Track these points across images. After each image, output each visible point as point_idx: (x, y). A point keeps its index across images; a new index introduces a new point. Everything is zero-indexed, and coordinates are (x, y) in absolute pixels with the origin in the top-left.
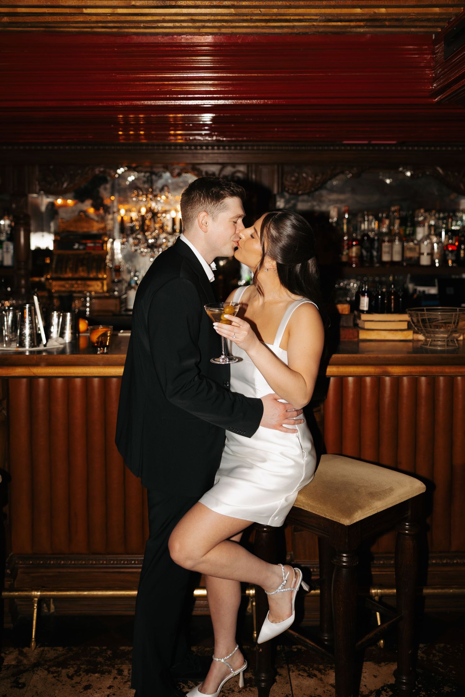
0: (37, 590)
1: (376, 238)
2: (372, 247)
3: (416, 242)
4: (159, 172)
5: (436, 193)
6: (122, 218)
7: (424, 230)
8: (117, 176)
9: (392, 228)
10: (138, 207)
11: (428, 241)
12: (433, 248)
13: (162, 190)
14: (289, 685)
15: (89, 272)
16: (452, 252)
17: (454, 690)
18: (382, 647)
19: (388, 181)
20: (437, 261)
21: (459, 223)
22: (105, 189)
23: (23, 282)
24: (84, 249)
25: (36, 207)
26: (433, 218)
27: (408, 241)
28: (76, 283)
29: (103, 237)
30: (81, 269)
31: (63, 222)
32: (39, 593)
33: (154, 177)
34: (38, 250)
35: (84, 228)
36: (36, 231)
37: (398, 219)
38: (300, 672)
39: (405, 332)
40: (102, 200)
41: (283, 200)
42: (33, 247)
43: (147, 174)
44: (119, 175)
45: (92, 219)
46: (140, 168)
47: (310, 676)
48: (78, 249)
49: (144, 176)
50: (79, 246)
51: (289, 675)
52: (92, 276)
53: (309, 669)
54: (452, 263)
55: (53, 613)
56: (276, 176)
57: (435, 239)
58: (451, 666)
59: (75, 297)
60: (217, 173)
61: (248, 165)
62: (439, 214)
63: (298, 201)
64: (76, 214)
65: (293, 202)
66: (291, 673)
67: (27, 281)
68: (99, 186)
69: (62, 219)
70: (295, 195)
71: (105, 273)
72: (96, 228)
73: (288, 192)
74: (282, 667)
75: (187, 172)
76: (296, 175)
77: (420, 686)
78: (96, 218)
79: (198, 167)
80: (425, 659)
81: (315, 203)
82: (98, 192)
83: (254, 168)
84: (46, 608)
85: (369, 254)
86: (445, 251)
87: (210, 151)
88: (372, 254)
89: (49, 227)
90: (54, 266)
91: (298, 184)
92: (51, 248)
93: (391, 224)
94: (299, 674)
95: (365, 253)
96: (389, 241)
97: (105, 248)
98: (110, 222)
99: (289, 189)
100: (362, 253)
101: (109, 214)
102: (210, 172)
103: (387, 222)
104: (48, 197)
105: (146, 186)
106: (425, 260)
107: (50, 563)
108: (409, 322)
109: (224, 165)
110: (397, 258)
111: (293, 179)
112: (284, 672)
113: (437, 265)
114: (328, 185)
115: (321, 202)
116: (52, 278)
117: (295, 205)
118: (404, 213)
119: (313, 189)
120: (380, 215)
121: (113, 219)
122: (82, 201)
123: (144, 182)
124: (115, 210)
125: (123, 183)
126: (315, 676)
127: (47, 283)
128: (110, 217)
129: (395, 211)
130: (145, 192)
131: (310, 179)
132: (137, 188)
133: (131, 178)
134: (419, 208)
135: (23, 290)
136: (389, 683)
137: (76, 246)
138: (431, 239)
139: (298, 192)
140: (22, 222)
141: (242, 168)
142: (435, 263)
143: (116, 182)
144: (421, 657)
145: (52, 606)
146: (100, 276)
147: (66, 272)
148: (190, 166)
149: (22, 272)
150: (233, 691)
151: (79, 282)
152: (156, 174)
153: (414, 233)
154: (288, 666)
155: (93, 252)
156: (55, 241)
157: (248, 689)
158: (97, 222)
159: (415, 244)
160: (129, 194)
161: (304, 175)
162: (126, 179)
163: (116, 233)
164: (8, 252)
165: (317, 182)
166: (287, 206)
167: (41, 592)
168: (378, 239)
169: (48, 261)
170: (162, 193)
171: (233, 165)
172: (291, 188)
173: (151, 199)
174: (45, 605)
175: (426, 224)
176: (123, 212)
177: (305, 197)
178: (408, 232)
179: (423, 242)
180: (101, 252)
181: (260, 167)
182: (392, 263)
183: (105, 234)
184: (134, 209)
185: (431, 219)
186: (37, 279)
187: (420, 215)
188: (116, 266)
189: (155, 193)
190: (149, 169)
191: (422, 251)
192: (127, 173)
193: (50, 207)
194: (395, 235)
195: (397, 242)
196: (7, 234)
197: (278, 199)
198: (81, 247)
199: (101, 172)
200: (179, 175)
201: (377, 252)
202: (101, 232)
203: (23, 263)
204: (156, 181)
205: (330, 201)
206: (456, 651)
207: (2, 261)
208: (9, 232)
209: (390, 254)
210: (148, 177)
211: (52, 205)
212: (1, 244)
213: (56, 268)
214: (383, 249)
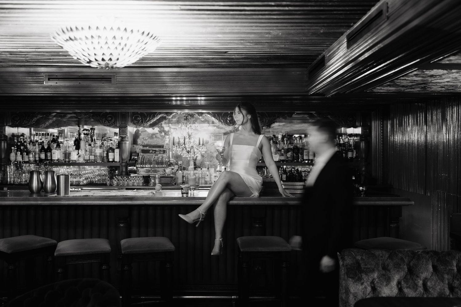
1: (301, 148)
2: (299, 153)
6: (174, 138)
22: (165, 123)
23: (124, 169)
24: (155, 153)
28: (151, 170)
33: (189, 117)
35: (155, 142)
49: (185, 116)
52: (159, 166)
59: (151, 176)
64: (151, 135)
68: (162, 122)
69: (144, 138)
82: (162, 124)
85: (297, 156)
88: (298, 156)
95: (295, 155)
96: (307, 149)
98: (167, 140)
100: (294, 155)
101: (167, 135)
104: (136, 128)
116: (139, 167)
124: (170, 133)
127: (137, 170)
128: (168, 137)
130: (185, 125)
137: (151, 152)
140: (124, 139)
146: (163, 166)
147: (146, 165)
149: (124, 164)
151: (153, 169)
152: (191, 116)
155: (160, 155)
158: (161, 139)
160: (177, 125)
163: (171, 145)
164: (117, 154)
173: (188, 128)
176: (174, 135)
182: (308, 160)
184: (180, 133)
193: (136, 132)
198: (153, 152)
201: (301, 155)
203: (124, 160)
207: (114, 159)
208: (117, 145)
209: (308, 156)
210: (187, 116)
211: (138, 131)
212: (113, 151)
213: (141, 162)
214: (304, 153)
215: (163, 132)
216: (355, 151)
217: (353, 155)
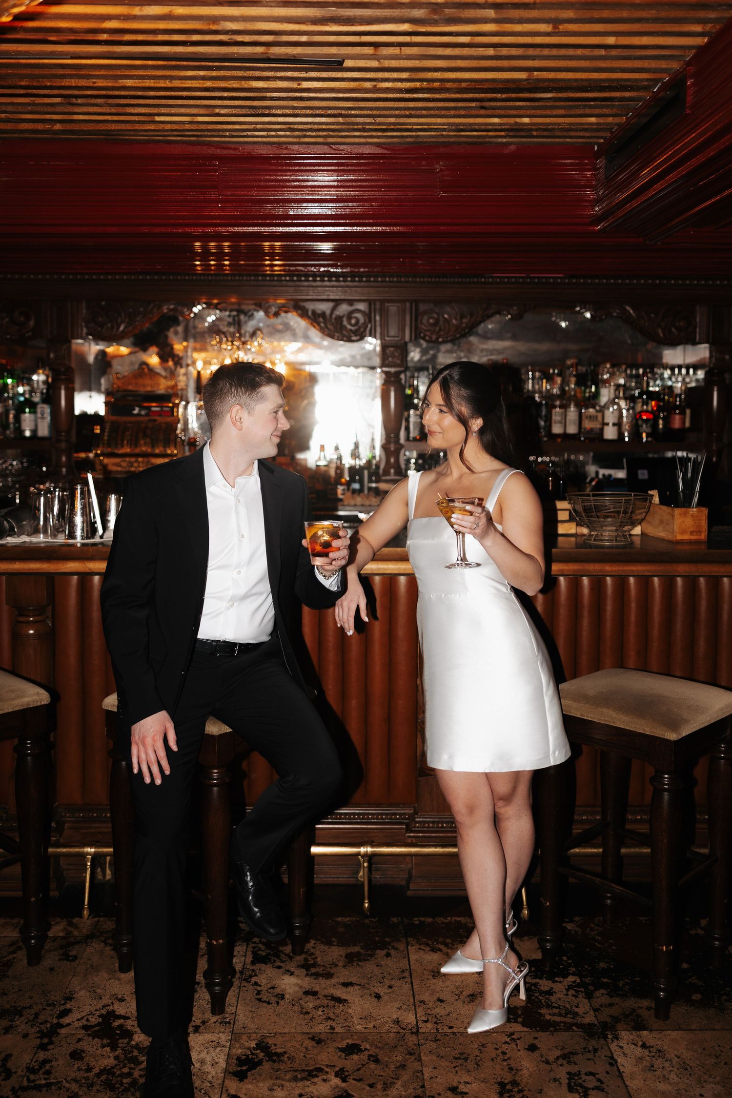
0: (91, 846)
1: (544, 402)
2: (538, 415)
3: (598, 408)
4: (249, 311)
5: (629, 341)
6: (199, 373)
7: (609, 392)
8: (192, 315)
9: (567, 388)
10: (220, 359)
11: (615, 407)
12: (621, 416)
13: (253, 335)
14: (406, 959)
15: (153, 447)
16: (646, 421)
17: (612, 966)
18: (526, 919)
19: (563, 324)
20: (626, 434)
21: (658, 382)
22: (176, 333)
23: (64, 459)
24: (147, 415)
25: (82, 358)
26: (623, 375)
27: (587, 408)
28: (137, 461)
29: (172, 400)
30: (142, 442)
31: (118, 378)
32: (93, 850)
33: (242, 317)
34: (84, 415)
35: (147, 386)
36: (82, 390)
37: (575, 376)
38: (421, 947)
39: (566, 525)
40: (172, 348)
41: (418, 350)
42: (77, 412)
43: (234, 313)
44: (195, 314)
45: (158, 374)
46: (223, 305)
47: (434, 950)
48: (138, 415)
49: (229, 316)
50: (140, 411)
51: (408, 949)
52: (157, 451)
53: (433, 943)
54: (647, 437)
55: (109, 880)
56: (408, 318)
57: (623, 404)
58: (611, 941)
60: (328, 313)
61: (370, 302)
62: (631, 371)
63: (439, 351)
64: (136, 366)
65: (431, 352)
66: (409, 947)
67: (69, 458)
68: (168, 330)
69: (117, 374)
70: (435, 343)
71: (176, 448)
72: (162, 386)
73: (424, 339)
74: (399, 941)
75: (286, 312)
76: (435, 316)
77: (570, 961)
78: (163, 373)
79: (303, 304)
80: (579, 933)
81: (462, 355)
82: (166, 337)
83: (378, 306)
84: (100, 874)
85: (534, 424)
86: (637, 420)
87: (318, 283)
88: (537, 424)
89: (100, 385)
90: (106, 438)
91: (437, 329)
92: (102, 412)
93: (565, 382)
94: (420, 949)
96: (561, 407)
97: (175, 414)
98: (182, 378)
99: (425, 336)
101: (181, 367)
102: (319, 312)
103: (559, 380)
104: (97, 344)
105: (232, 329)
106: (610, 433)
107: (106, 816)
108: (570, 511)
109: (337, 302)
110: (572, 429)
111: (431, 321)
112: (401, 946)
113: (627, 439)
114: (481, 328)
115: (470, 351)
116: (102, 454)
117: (434, 357)
118: (582, 369)
119: (458, 335)
120: (551, 371)
121: (186, 374)
122: (145, 350)
123: (229, 324)
124: (189, 362)
125: (200, 326)
126: (440, 950)
127: (97, 461)
128: (182, 371)
129: (572, 366)
130: (230, 339)
131: (454, 321)
132: (219, 332)
133: (211, 319)
134: (604, 362)
135: (64, 470)
136: (532, 959)
137: (136, 411)
138: (618, 404)
139: (437, 339)
140: (63, 377)
141: (362, 306)
142: (624, 437)
143: (191, 324)
144: (575, 931)
145: (108, 872)
146: (169, 452)
147: (122, 447)
148: (292, 303)
149: (63, 445)
150: (337, 965)
151: (140, 459)
152: (245, 314)
153: (597, 395)
154: (407, 939)
155: (160, 419)
156: (107, 404)
157: (355, 964)
158: (165, 378)
159: (597, 411)
160: (208, 340)
161: (446, 316)
162: (205, 320)
163: (191, 393)
164: (43, 418)
165: (464, 325)
166: (424, 358)
167: (95, 848)
168: (547, 404)
169: (98, 431)
170: (254, 338)
171: (351, 302)
172: (428, 333)
173: (238, 348)
174: (99, 870)
175: (612, 384)
176: (199, 365)
177: (448, 346)
178: (587, 395)
179: (608, 409)
180: (169, 419)
181: (387, 304)
182: (565, 436)
183: (176, 395)
184: (215, 361)
185: (620, 376)
186: (83, 455)
187: (606, 370)
188: (190, 439)
189: (243, 339)
190: (236, 307)
191: (606, 421)
192: (206, 312)
193: (99, 357)
194: (569, 400)
195: (572, 408)
196: (42, 393)
197: (411, 347)
198: (143, 413)
199: (171, 310)
200: (276, 314)
201: (545, 422)
202: (170, 391)
203: (63, 434)
204: (246, 322)
205: (482, 350)
206: (620, 925)
207: (34, 432)
208: (45, 391)
209: (563, 424)
210: (234, 317)
211: (103, 354)
212: (33, 406)
213: (109, 440)
214: (554, 418)
215: (170, 359)
216: (688, 412)
217: (684, 422)
